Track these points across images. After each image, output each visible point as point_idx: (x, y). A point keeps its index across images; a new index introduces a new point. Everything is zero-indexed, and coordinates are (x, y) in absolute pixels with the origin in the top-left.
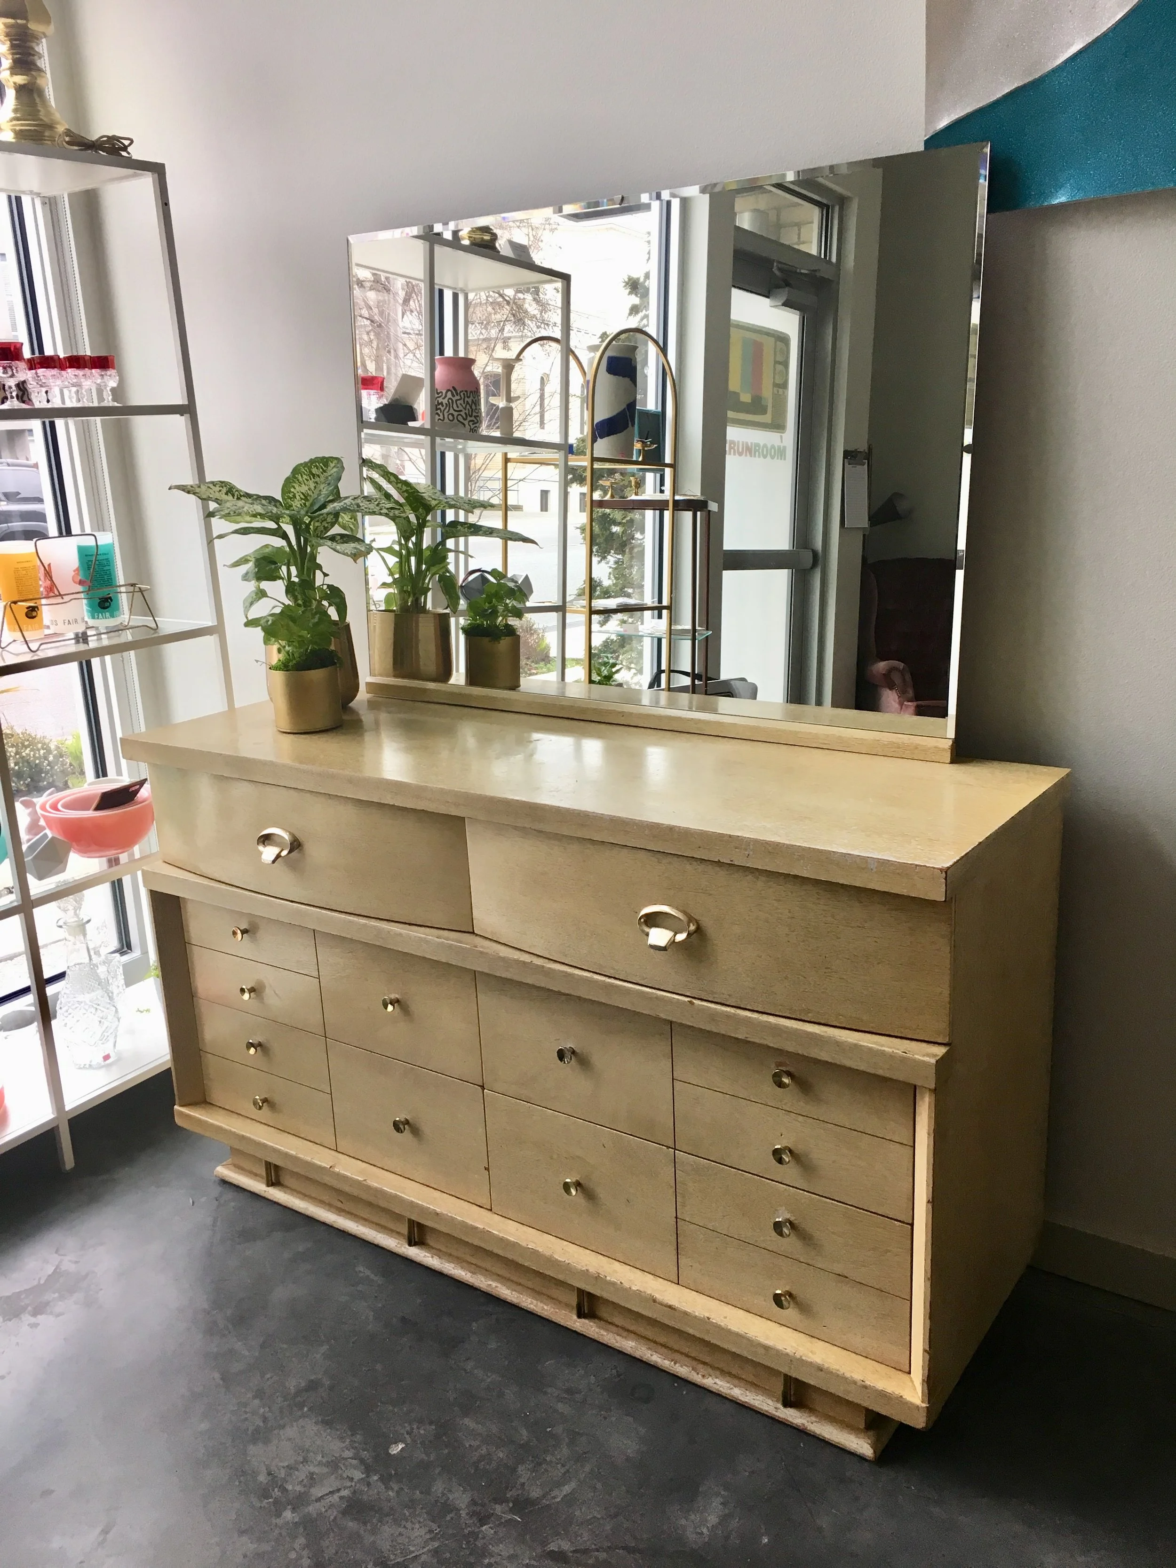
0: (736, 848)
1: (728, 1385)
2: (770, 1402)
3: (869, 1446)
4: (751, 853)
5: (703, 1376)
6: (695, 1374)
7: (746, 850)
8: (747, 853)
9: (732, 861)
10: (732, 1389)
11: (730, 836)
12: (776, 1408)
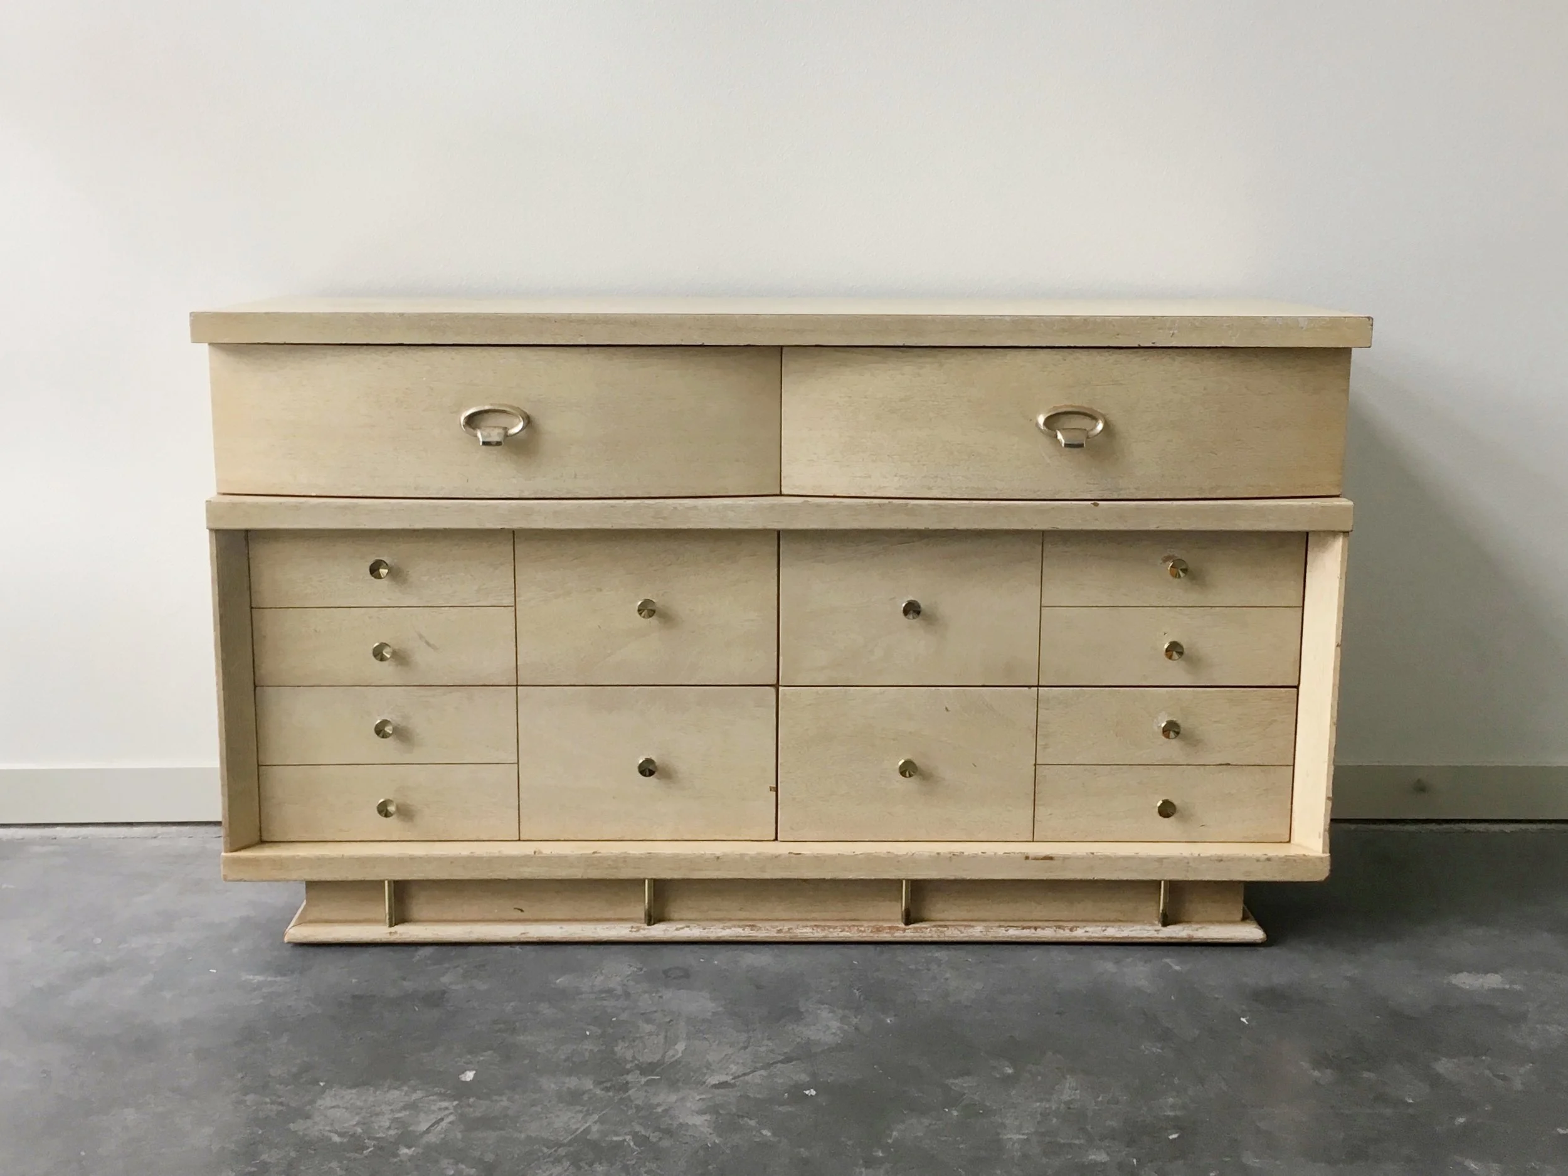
0: (1159, 329)
1: (1100, 928)
2: (1148, 927)
3: (1257, 929)
4: (1176, 332)
5: (1071, 930)
6: (1061, 931)
7: (1170, 329)
8: (1172, 332)
9: (1153, 343)
10: (1105, 930)
11: (1154, 317)
12: (1155, 931)
